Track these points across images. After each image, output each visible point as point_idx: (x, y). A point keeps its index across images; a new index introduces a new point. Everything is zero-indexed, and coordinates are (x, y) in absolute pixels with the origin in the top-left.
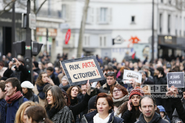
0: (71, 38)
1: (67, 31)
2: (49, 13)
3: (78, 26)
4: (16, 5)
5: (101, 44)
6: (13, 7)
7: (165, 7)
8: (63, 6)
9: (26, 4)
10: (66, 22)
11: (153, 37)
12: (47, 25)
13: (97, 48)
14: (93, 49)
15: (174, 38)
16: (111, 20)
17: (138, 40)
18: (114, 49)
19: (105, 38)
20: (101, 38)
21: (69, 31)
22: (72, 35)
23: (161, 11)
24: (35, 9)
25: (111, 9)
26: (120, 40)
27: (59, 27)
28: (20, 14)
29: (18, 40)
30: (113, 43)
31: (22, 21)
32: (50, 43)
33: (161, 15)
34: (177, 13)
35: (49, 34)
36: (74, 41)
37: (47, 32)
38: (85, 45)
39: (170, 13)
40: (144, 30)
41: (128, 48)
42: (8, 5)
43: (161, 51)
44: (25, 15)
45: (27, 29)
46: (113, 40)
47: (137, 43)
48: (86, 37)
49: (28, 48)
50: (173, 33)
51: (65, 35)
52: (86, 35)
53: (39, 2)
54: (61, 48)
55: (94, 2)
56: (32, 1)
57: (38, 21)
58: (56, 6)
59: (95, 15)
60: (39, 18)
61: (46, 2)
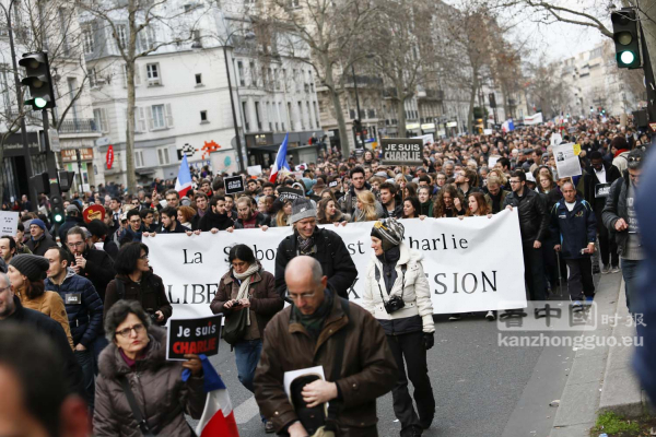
0: (116, 158)
1: (107, 148)
2: (76, 125)
3: (123, 139)
4: (27, 121)
5: (161, 162)
6: (23, 126)
7: (248, 92)
8: (95, 112)
9: (41, 117)
10: (104, 135)
11: (237, 137)
12: (76, 144)
13: (157, 168)
14: (152, 170)
15: (269, 135)
16: (171, 123)
17: (216, 146)
19: (166, 150)
20: (160, 151)
21: (110, 150)
22: (115, 153)
23: (243, 99)
24: (55, 123)
25: (169, 106)
26: (189, 151)
27: (95, 145)
28: (35, 134)
29: (35, 174)
30: (180, 157)
31: (39, 145)
32: (84, 171)
33: (244, 103)
34: (267, 97)
35: (82, 157)
36: (120, 162)
37: (78, 155)
38: (136, 167)
39: (257, 99)
40: (223, 129)
41: (203, 160)
42: (15, 123)
43: (253, 158)
44: (41, 132)
45: (48, 153)
46: (179, 151)
47: (215, 151)
48: (136, 154)
49: (52, 181)
50: (266, 129)
51: (105, 155)
52: (136, 150)
53: (60, 109)
54: (103, 176)
55: (141, 99)
56: (49, 109)
57: (61, 139)
58: (86, 114)
59: (146, 118)
60: (62, 136)
61: (71, 110)
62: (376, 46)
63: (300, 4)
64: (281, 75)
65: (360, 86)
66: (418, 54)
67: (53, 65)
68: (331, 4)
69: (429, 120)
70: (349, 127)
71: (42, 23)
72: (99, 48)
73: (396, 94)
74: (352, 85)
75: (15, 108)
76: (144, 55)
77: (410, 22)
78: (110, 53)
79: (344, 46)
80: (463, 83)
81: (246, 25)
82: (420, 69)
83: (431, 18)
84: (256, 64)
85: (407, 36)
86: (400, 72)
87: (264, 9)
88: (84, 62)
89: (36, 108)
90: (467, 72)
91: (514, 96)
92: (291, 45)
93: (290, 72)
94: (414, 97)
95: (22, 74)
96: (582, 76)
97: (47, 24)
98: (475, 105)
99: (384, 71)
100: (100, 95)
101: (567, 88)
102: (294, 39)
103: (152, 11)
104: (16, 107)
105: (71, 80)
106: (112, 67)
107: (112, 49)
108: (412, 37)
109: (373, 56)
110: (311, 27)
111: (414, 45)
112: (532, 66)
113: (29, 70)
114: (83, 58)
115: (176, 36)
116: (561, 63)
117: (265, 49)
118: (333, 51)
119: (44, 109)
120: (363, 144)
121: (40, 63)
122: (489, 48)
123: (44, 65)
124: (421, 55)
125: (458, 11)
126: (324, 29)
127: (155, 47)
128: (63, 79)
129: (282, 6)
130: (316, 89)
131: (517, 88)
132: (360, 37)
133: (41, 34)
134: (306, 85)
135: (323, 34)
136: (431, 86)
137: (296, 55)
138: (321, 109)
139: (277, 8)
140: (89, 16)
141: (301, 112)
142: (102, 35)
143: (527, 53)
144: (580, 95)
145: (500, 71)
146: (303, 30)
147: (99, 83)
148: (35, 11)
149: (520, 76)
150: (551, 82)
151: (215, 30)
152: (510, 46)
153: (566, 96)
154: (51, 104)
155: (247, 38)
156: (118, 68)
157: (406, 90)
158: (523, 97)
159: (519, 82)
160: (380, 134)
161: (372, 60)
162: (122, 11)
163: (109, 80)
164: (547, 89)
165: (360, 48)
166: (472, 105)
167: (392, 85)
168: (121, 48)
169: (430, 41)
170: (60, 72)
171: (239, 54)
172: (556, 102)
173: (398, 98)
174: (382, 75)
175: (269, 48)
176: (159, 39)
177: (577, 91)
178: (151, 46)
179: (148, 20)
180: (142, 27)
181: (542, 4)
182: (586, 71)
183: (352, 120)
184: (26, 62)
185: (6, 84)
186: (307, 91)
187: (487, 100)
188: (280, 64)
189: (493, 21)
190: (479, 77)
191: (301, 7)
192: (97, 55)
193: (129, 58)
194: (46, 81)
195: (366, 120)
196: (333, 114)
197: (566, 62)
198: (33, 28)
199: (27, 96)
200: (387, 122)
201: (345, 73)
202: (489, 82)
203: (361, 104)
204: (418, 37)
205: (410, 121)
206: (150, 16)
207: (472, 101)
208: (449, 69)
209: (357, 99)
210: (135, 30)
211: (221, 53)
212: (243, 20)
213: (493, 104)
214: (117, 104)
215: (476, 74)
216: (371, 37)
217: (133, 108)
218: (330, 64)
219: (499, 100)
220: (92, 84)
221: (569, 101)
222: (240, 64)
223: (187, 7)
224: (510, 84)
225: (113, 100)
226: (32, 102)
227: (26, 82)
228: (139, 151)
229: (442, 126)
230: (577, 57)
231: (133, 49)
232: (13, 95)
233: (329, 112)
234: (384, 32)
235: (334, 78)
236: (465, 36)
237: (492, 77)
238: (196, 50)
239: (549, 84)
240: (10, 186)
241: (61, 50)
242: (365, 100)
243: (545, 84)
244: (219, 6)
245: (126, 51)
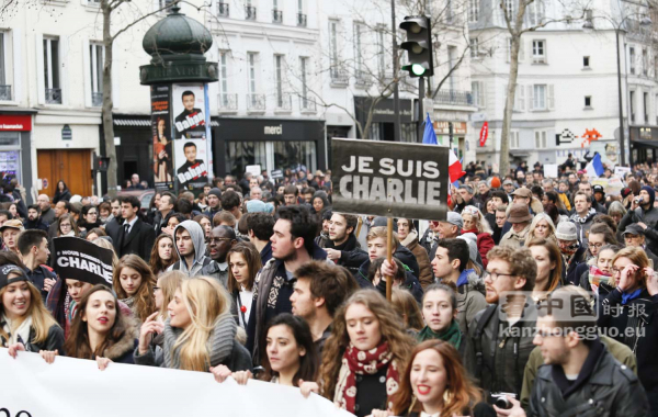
0: (490, 136)
1: (482, 125)
2: (452, 97)
3: (499, 116)
4: (400, 86)
5: (538, 145)
6: (395, 91)
7: (638, 81)
8: (473, 84)
9: (417, 84)
10: (480, 110)
11: (621, 128)
12: (449, 117)
13: (532, 151)
14: (527, 153)
15: (656, 130)
16: (552, 105)
17: (598, 135)
18: (558, 151)
19: (544, 133)
20: (537, 134)
21: (485, 126)
22: (490, 130)
23: (632, 88)
24: (430, 92)
25: (552, 87)
26: (568, 136)
27: (470, 119)
28: (409, 101)
30: (558, 142)
31: (412, 113)
32: (455, 145)
33: (632, 93)
35: (454, 131)
36: (494, 140)
37: (451, 128)
38: (512, 147)
39: (646, 90)
40: (607, 118)
41: (582, 148)
42: (388, 87)
43: (635, 152)
44: (416, 100)
45: (419, 125)
46: (558, 136)
47: (596, 140)
48: (512, 134)
50: (652, 122)
51: (479, 131)
52: (512, 130)
53: (436, 80)
54: (474, 154)
55: (523, 76)
56: (426, 78)
57: (435, 110)
58: (463, 86)
59: (526, 97)
60: (437, 107)
61: (448, 80)
67: (434, 31)
72: (484, 18)
75: (389, 72)
76: (531, 30)
78: (495, 24)
81: (642, 10)
84: (649, 53)
88: (466, 31)
89: (413, 75)
95: (402, 37)
100: (481, 67)
104: (391, 71)
105: (451, 48)
106: (496, 39)
107: (497, 19)
113: (410, 34)
114: (466, 26)
115: (567, 14)
119: (421, 77)
121: (422, 29)
123: (426, 31)
127: (543, 23)
128: (444, 47)
142: (489, 5)
147: (480, 54)
151: (609, 12)
154: (429, 72)
155: (642, 23)
156: (503, 41)
163: (491, 53)
168: (508, 20)
170: (440, 39)
171: (632, 40)
176: (549, 15)
178: (540, 22)
184: (406, 26)
185: (382, 46)
192: (481, 24)
193: (515, 32)
194: (427, 47)
199: (405, 60)
210: (525, 2)
211: (613, 35)
212: (640, 4)
214: (497, 79)
217: (514, 85)
220: (472, 55)
222: (632, 50)
225: (494, 74)
226: (409, 68)
227: (404, 46)
228: (514, 130)
231: (520, 23)
232: (389, 59)
238: (587, 31)
241: (444, 16)
245: (513, 24)
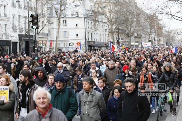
0: (53, 44)
2: (43, 34)
3: (55, 39)
4: (30, 32)
5: (65, 46)
7: (90, 30)
8: (48, 31)
9: (34, 31)
10: (50, 37)
11: (86, 42)
12: (42, 39)
13: (63, 48)
14: (62, 48)
15: (94, 42)
16: (68, 36)
18: (70, 48)
19: (66, 43)
20: (64, 43)
21: (51, 42)
23: (88, 32)
24: (37, 33)
25: (68, 32)
26: (72, 44)
27: (48, 40)
28: (32, 35)
29: (31, 46)
30: (70, 45)
31: (33, 39)
32: (44, 46)
33: (88, 33)
34: (94, 32)
35: (44, 43)
36: (54, 45)
37: (43, 42)
38: (58, 47)
39: (92, 32)
40: (82, 39)
42: (27, 32)
43: (89, 48)
44: (34, 35)
45: (35, 41)
46: (70, 44)
48: (58, 43)
49: (36, 48)
50: (93, 40)
51: (50, 43)
52: (58, 42)
53: (39, 30)
54: (49, 48)
55: (61, 29)
58: (46, 31)
59: (62, 34)
60: (39, 37)
61: (42, 30)
62: (125, 21)
63: (106, 8)
64: (99, 26)
65: (120, 31)
66: (136, 24)
67: (38, 18)
68: (114, 9)
69: (137, 42)
70: (116, 42)
71: (37, 6)
72: (51, 14)
73: (129, 34)
74: (118, 31)
75: (27, 28)
76: (63, 17)
77: (135, 16)
78: (54, 16)
79: (116, 20)
80: (147, 33)
81: (91, 12)
82: (136, 28)
83: (140, 15)
84: (92, 23)
85: (134, 19)
86: (131, 29)
87: (96, 8)
88: (47, 18)
89: (33, 29)
90: (149, 30)
91: (160, 38)
92: (102, 18)
93: (101, 26)
94: (134, 36)
95: (31, 19)
96: (179, 34)
97: (38, 7)
98: (150, 39)
99: (127, 28)
100: (50, 27)
101: (175, 37)
102: (103, 17)
103: (66, 6)
104: (28, 28)
105: (43, 22)
106: (54, 20)
107: (55, 15)
108: (135, 20)
109: (124, 24)
110: (108, 14)
111: (135, 22)
112: (166, 30)
113: (33, 18)
114: (47, 16)
115: (72, 13)
116: (174, 30)
117: (95, 19)
118: (113, 21)
119: (35, 29)
120: (119, 47)
122: (155, 24)
123: (37, 18)
124: (137, 24)
125: (148, 14)
126: (112, 15)
128: (41, 22)
129: (101, 8)
130: (108, 31)
131: (161, 36)
132: (121, 18)
133: (36, 10)
134: (105, 30)
135: (111, 16)
136: (139, 33)
137: (103, 21)
138: (109, 36)
139: (100, 8)
140: (49, 6)
141: (103, 37)
142: (52, 11)
143: (165, 27)
144: (178, 40)
145: (157, 31)
146: (106, 15)
147: (50, 23)
148: (35, 3)
149: (163, 33)
150: (171, 35)
151: (82, 13)
152: (160, 24)
153: (174, 39)
154: (38, 28)
155: (91, 15)
156: (56, 20)
157: (132, 33)
158: (163, 38)
159: (162, 34)
160: (124, 45)
161: (123, 25)
162: (58, 5)
163: (53, 23)
164: (169, 37)
165: (121, 21)
166: (149, 39)
167: (128, 32)
168: (57, 15)
169: (140, 21)
170: (40, 20)
171: (88, 20)
172: (171, 41)
173: (130, 35)
174: (126, 29)
175: (96, 19)
176: (67, 13)
177: (177, 38)
178: (65, 15)
179: (65, 8)
180: (63, 10)
181: (170, 14)
182: (180, 33)
183: (117, 40)
184: (32, 16)
185: (25, 22)
186: (105, 31)
187: (153, 38)
188: (99, 23)
189: (157, 17)
190: (152, 32)
191: (106, 9)
192: (50, 16)
193: (59, 18)
194: (37, 22)
195: (120, 41)
196: (112, 38)
197: (175, 30)
198: (34, 8)
199: (31, 25)
200: (126, 42)
201: (116, 27)
202: (154, 34)
203: (119, 36)
204: (136, 20)
205: (132, 42)
206: (66, 7)
207: (149, 38)
208: (144, 29)
209: (118, 35)
210: (61, 10)
211: (84, 18)
212: (90, 11)
213: (155, 40)
214: (54, 30)
215: (151, 31)
216: (124, 19)
217: (59, 31)
218: (113, 24)
219: (156, 39)
220: (48, 24)
221: (175, 41)
222: (88, 22)
223: (76, 6)
224: (160, 35)
225: (54, 29)
226: (32, 27)
227: (31, 21)
228: (59, 43)
229: (140, 44)
230: (178, 29)
231: (60, 16)
232: (27, 25)
233: (111, 37)
234: (128, 18)
235: (113, 28)
236: (149, 21)
237: (155, 32)
238: (77, 17)
239: (170, 36)
240: (24, 49)
241: (41, 14)
242: (121, 35)
243: (169, 36)
244: (84, 6)
245: (58, 16)
